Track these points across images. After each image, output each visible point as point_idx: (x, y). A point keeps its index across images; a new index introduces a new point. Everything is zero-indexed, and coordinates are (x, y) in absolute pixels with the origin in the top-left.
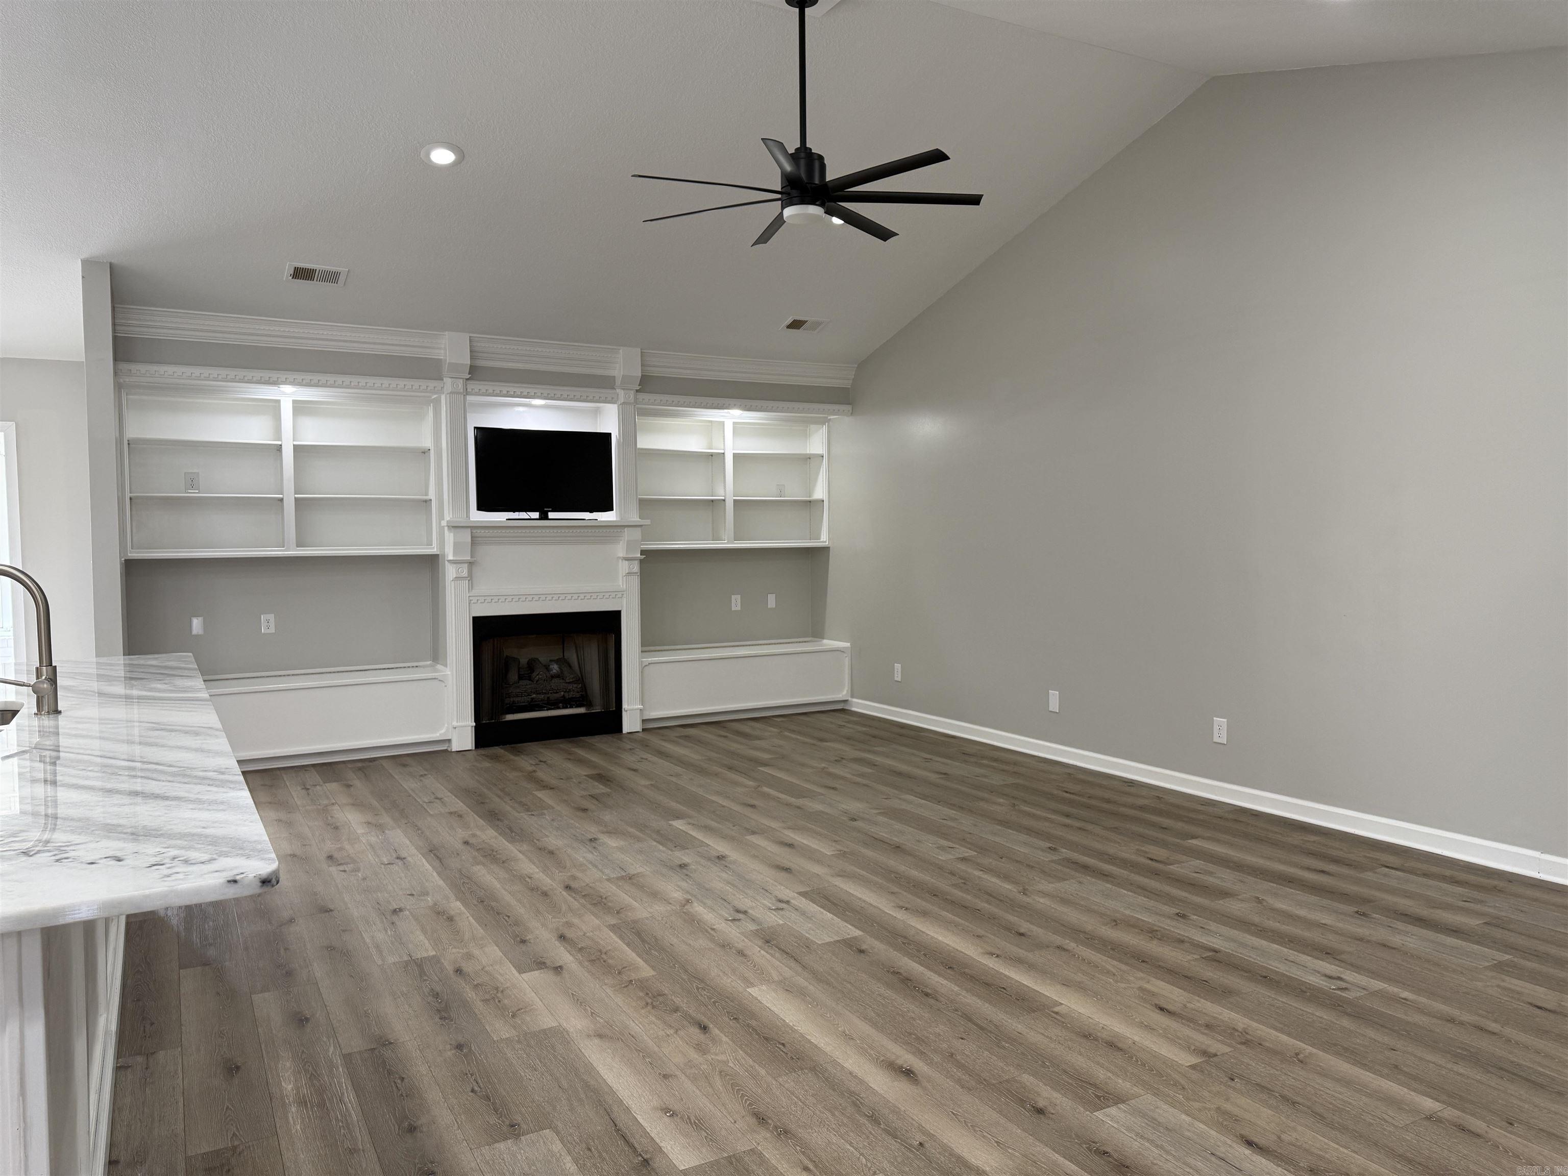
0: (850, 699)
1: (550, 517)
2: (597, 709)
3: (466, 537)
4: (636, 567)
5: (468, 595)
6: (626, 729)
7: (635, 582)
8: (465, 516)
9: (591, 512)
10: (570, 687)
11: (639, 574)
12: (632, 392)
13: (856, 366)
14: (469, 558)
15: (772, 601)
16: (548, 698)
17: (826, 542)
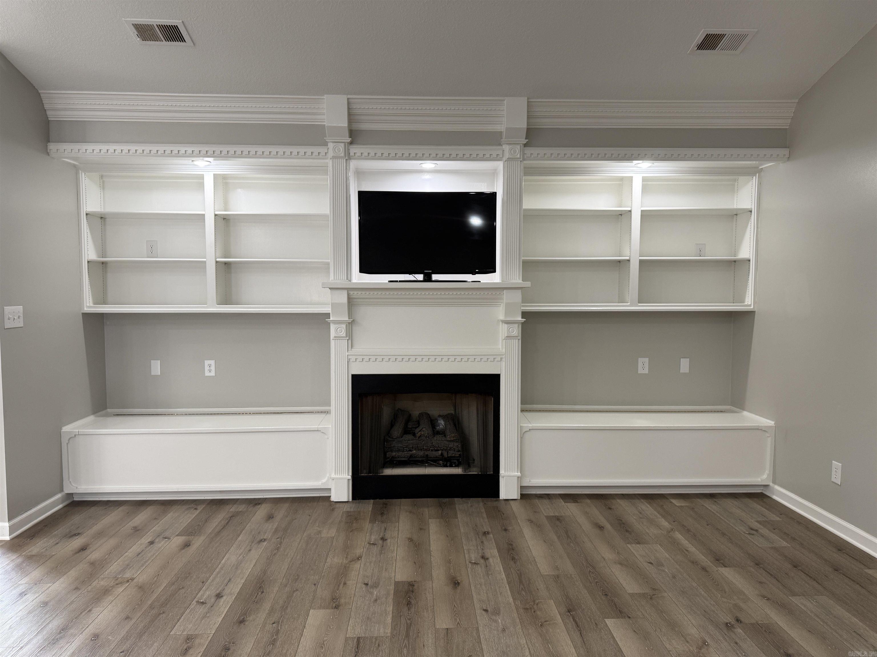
0: (771, 484)
1: (433, 279)
2: (474, 471)
3: (342, 298)
4: (516, 331)
5: (347, 354)
6: (503, 495)
7: (516, 346)
8: (346, 278)
9: (474, 273)
10: (451, 445)
11: (520, 338)
12: (519, 147)
13: (797, 101)
14: (347, 319)
15: (685, 365)
16: (427, 455)
17: (750, 305)
